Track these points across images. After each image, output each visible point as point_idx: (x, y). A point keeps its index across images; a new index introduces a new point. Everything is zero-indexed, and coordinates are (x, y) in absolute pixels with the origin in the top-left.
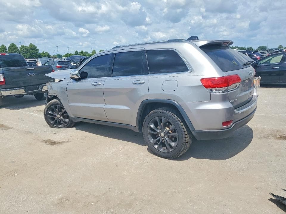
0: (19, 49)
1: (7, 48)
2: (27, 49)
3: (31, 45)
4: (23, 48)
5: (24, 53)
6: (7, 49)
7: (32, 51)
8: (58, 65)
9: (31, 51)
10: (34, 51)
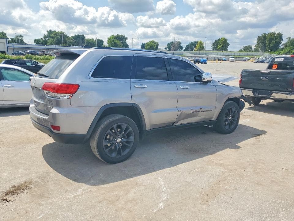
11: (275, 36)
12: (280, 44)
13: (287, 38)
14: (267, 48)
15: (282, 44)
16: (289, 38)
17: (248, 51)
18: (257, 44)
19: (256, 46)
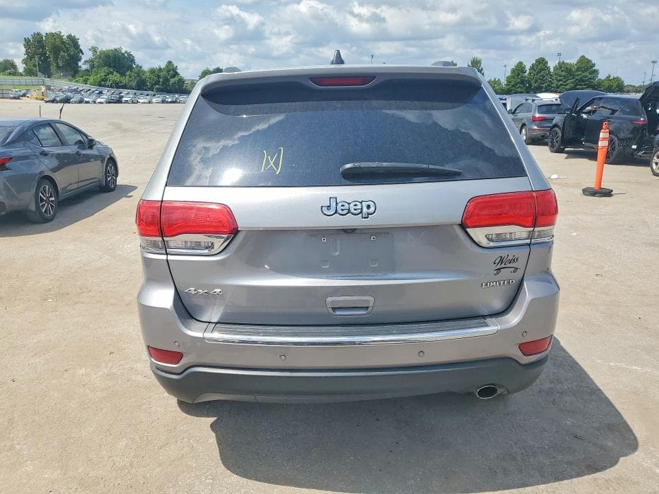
0: (552, 70)
1: (528, 68)
2: (571, 70)
3: (583, 59)
4: (561, 68)
5: (560, 80)
6: (525, 72)
7: (580, 74)
8: (537, 115)
9: (578, 75)
10: (586, 74)
11: (63, 43)
12: (80, 60)
13: (90, 50)
14: (53, 68)
15: (83, 61)
16: (94, 50)
17: (10, 74)
18: (26, 56)
19: (25, 62)
